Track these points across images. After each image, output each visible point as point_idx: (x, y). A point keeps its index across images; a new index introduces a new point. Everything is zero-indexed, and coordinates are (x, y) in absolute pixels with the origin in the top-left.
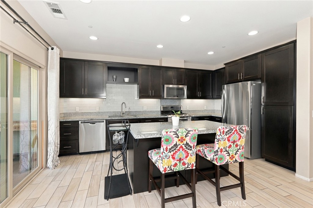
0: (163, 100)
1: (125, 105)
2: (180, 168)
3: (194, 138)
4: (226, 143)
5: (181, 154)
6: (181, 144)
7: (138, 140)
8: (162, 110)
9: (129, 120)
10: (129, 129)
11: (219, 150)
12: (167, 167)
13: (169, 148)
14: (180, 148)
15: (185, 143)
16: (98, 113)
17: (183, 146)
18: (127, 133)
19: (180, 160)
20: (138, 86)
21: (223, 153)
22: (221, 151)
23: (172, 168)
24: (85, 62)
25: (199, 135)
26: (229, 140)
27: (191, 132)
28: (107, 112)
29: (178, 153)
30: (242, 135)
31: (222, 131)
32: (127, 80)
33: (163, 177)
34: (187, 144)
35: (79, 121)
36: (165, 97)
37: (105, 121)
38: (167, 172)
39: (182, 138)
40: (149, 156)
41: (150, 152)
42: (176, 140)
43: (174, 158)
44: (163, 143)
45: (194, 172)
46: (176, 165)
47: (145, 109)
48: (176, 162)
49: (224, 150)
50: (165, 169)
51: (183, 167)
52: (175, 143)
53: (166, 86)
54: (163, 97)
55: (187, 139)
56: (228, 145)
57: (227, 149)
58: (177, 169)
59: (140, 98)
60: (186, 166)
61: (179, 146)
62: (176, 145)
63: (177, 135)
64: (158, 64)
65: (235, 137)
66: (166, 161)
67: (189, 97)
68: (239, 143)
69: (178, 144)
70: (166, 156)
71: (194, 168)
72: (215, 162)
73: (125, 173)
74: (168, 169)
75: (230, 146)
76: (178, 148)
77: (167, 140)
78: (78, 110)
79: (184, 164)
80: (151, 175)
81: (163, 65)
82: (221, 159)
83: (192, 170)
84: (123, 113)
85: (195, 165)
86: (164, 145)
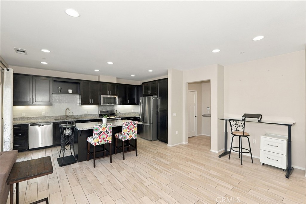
0: (100, 106)
1: (69, 110)
2: (103, 142)
3: (111, 128)
4: (127, 130)
5: (103, 136)
6: (104, 131)
7: (81, 131)
8: (100, 113)
9: (75, 121)
10: (75, 126)
11: (124, 134)
12: (96, 142)
13: (97, 133)
14: (103, 133)
15: (106, 131)
16: (44, 117)
17: (105, 132)
18: (73, 129)
19: (103, 139)
20: (80, 95)
21: (125, 135)
22: (125, 134)
23: (99, 143)
24: (33, 77)
25: (113, 127)
26: (128, 129)
27: (109, 125)
28: (53, 116)
29: (102, 136)
30: (135, 126)
31: (124, 124)
32: (70, 91)
33: (94, 147)
34: (107, 131)
35: (28, 124)
36: (102, 104)
37: (52, 123)
38: (96, 145)
39: (104, 128)
40: (88, 141)
41: (88, 138)
42: (101, 129)
43: (100, 138)
44: (94, 131)
45: (111, 144)
46: (101, 141)
47: (86, 113)
48: (101, 140)
49: (126, 133)
50: (95, 144)
51: (105, 142)
52: (100, 131)
53: (102, 96)
54: (101, 104)
55: (107, 129)
56: (128, 131)
57: (128, 133)
58: (101, 143)
59: (81, 105)
60: (107, 142)
61: (103, 132)
62: (101, 132)
63: (101, 127)
64: (96, 80)
65: (131, 127)
66: (96, 140)
67: (120, 104)
68: (133, 130)
69: (102, 131)
70: (96, 137)
71: (111, 142)
72: (122, 140)
73: (71, 155)
74: (97, 143)
75: (129, 132)
76: (102, 133)
77: (96, 130)
78: (24, 115)
79: (105, 141)
80: (89, 151)
81: (100, 81)
82: (125, 138)
83: (110, 143)
84: (67, 117)
85: (111, 141)
86: (95, 132)
